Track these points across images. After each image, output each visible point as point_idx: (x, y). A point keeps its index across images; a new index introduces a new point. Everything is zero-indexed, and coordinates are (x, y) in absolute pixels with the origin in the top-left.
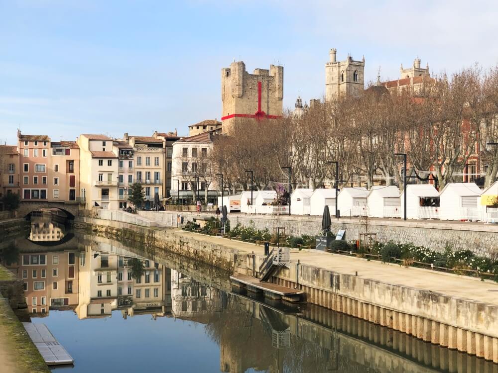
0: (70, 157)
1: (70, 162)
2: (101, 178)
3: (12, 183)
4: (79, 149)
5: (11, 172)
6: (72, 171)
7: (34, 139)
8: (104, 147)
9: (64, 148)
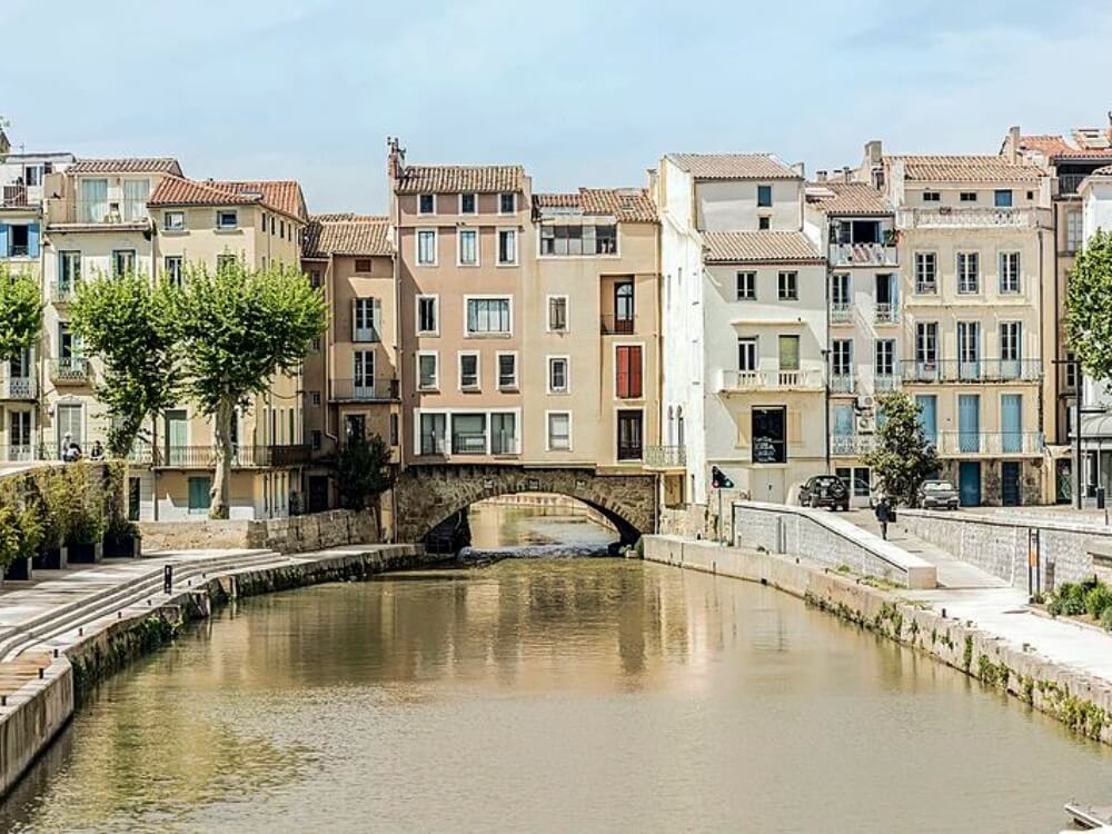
0: (616, 265)
1: (618, 286)
2: (747, 358)
3: (369, 382)
4: (659, 224)
5: (364, 333)
6: (626, 327)
7: (462, 185)
8: (764, 211)
9: (592, 220)
